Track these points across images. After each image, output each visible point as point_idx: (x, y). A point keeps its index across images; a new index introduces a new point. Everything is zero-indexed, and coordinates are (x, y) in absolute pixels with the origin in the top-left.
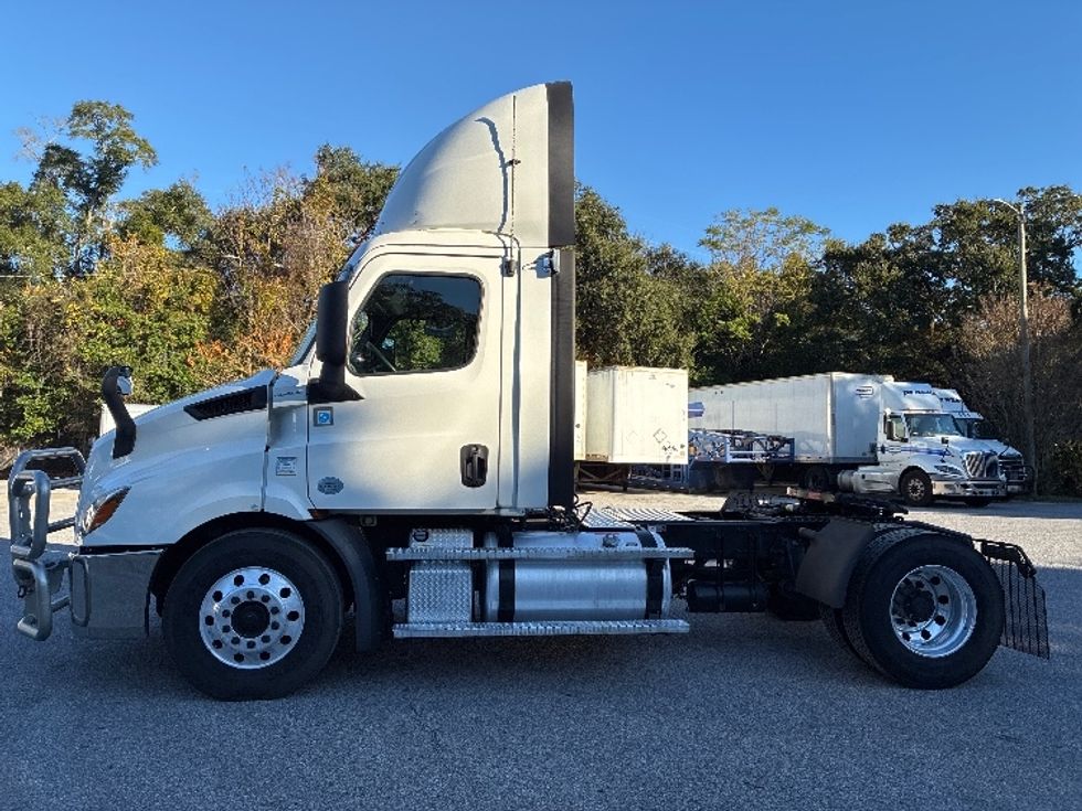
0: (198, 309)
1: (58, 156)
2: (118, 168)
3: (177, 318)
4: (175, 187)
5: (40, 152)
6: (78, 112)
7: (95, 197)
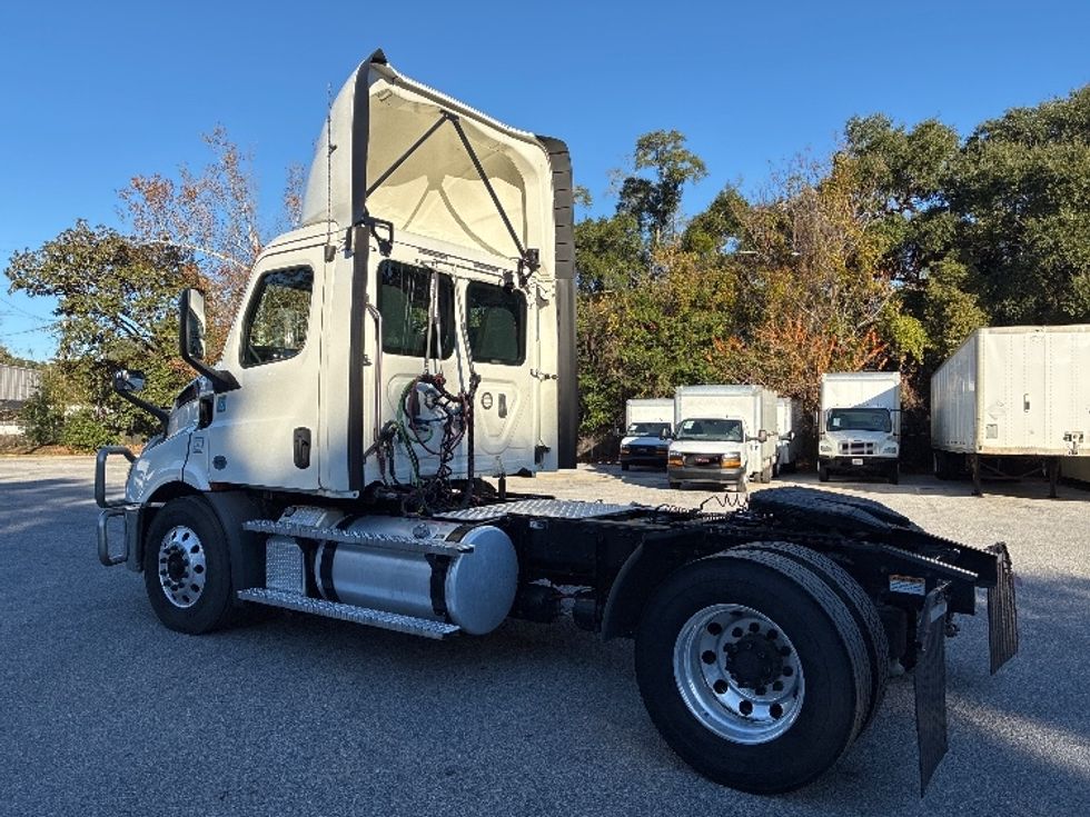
0: (719, 307)
1: (633, 187)
2: (675, 187)
3: (699, 318)
4: (722, 193)
5: (620, 185)
6: (641, 146)
7: (662, 218)
